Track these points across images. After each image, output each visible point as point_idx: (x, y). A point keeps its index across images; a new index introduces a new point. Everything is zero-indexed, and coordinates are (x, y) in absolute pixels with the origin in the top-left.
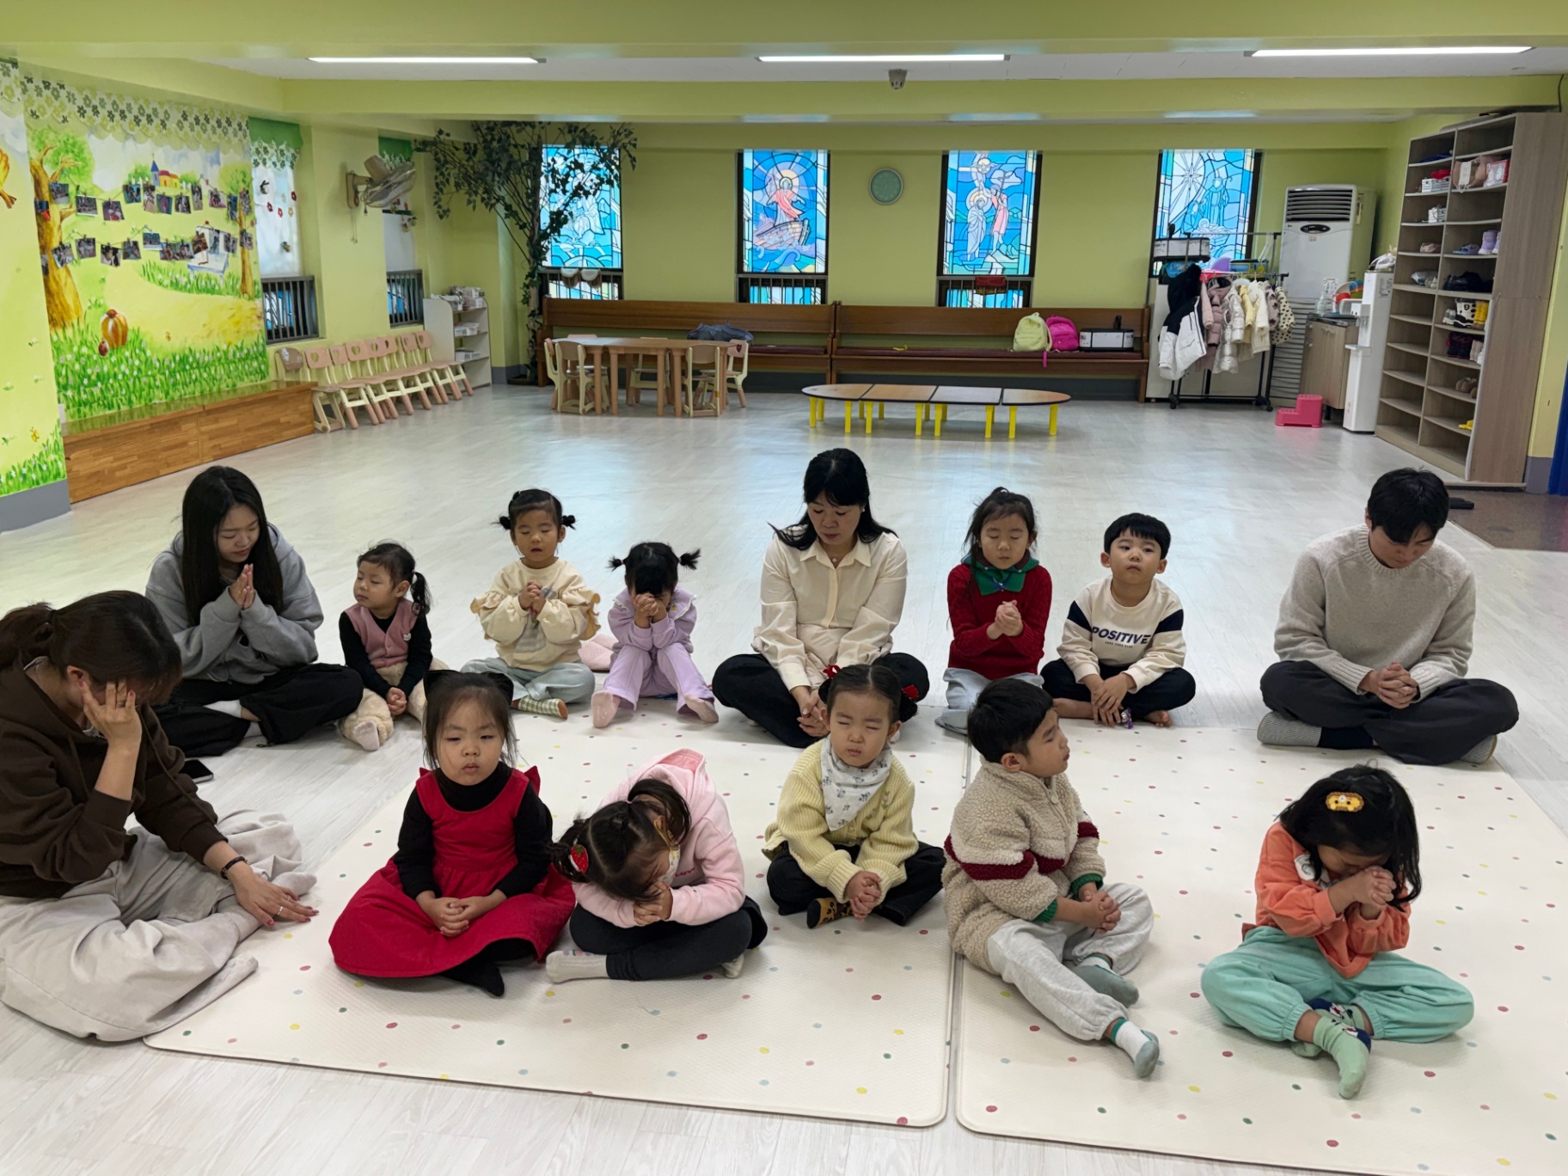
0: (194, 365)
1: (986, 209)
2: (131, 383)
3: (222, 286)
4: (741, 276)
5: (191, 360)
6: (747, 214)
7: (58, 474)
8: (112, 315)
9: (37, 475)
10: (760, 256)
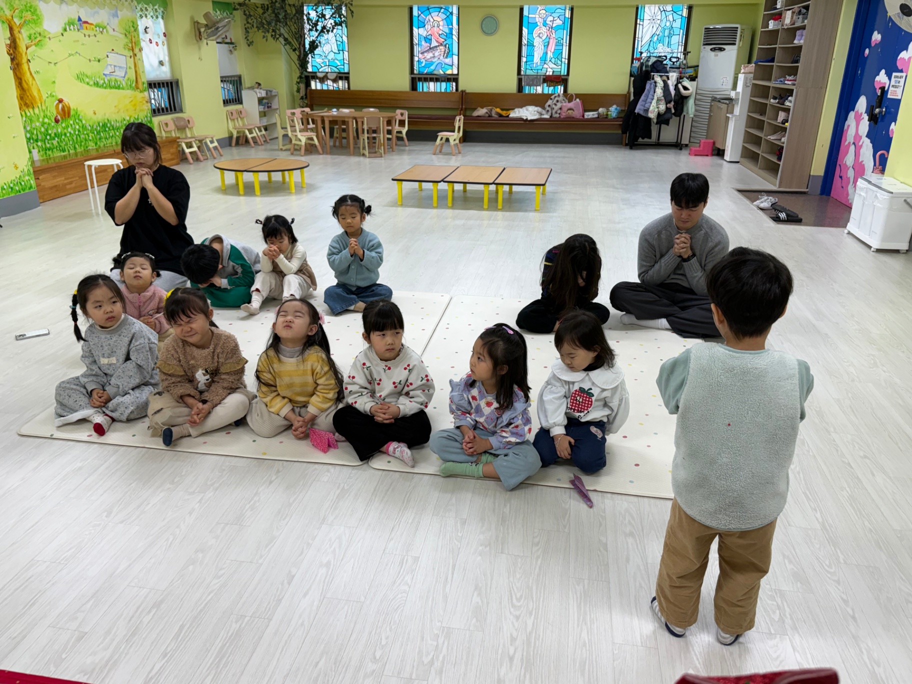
0: (111, 128)
1: (544, 38)
2: (75, 138)
3: (124, 85)
4: (413, 76)
5: (109, 125)
6: (416, 41)
7: (31, 187)
8: (61, 101)
9: (19, 187)
10: (423, 65)
